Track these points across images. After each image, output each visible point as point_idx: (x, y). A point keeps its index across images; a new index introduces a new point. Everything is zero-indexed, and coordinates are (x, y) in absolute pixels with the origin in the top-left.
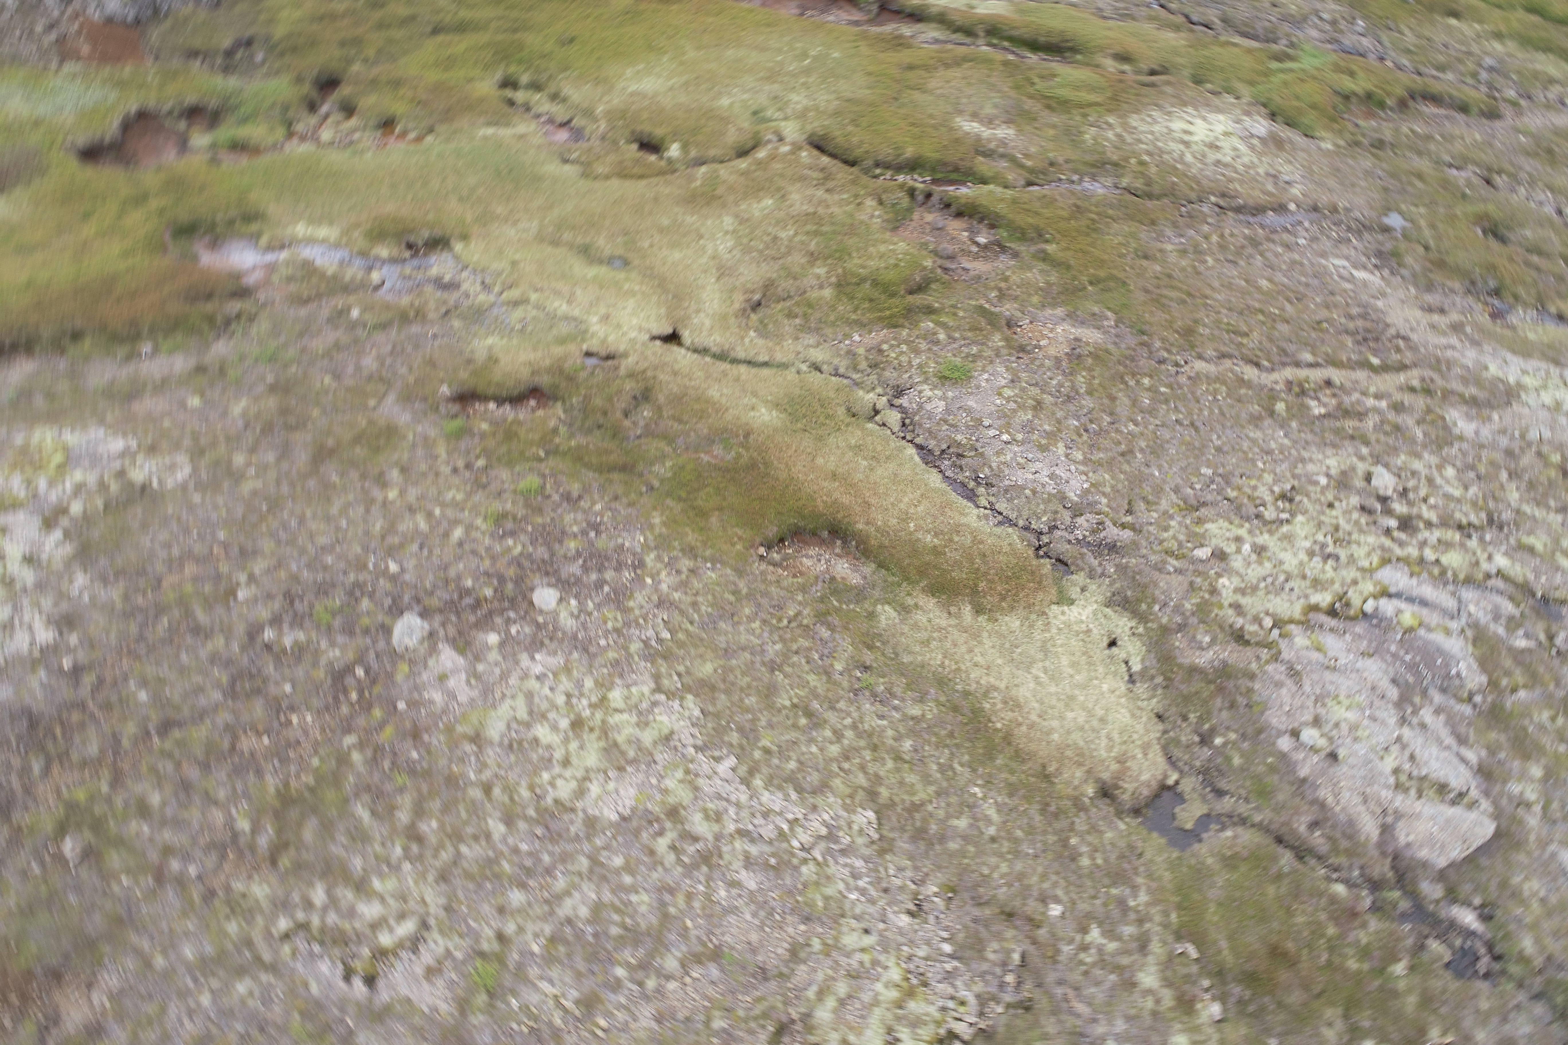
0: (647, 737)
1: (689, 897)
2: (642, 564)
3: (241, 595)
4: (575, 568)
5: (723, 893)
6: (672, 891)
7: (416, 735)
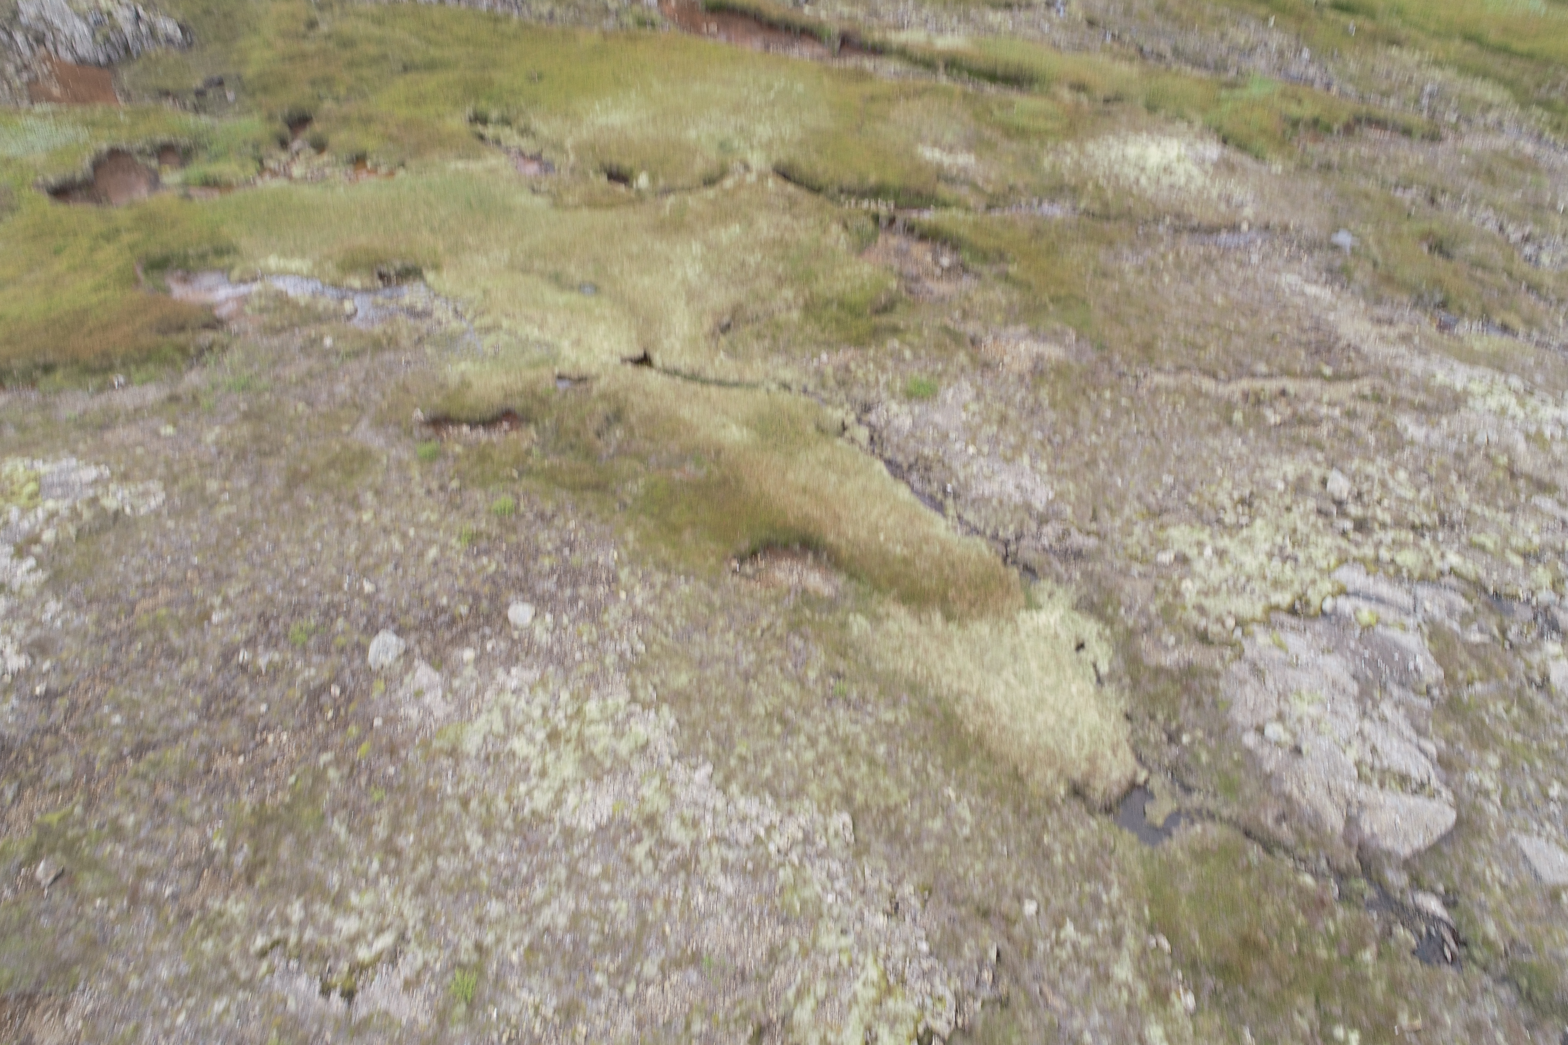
1: (667, 904)
2: (616, 579)
3: (215, 618)
4: (550, 585)
5: (701, 899)
6: (650, 898)
7: (392, 750)
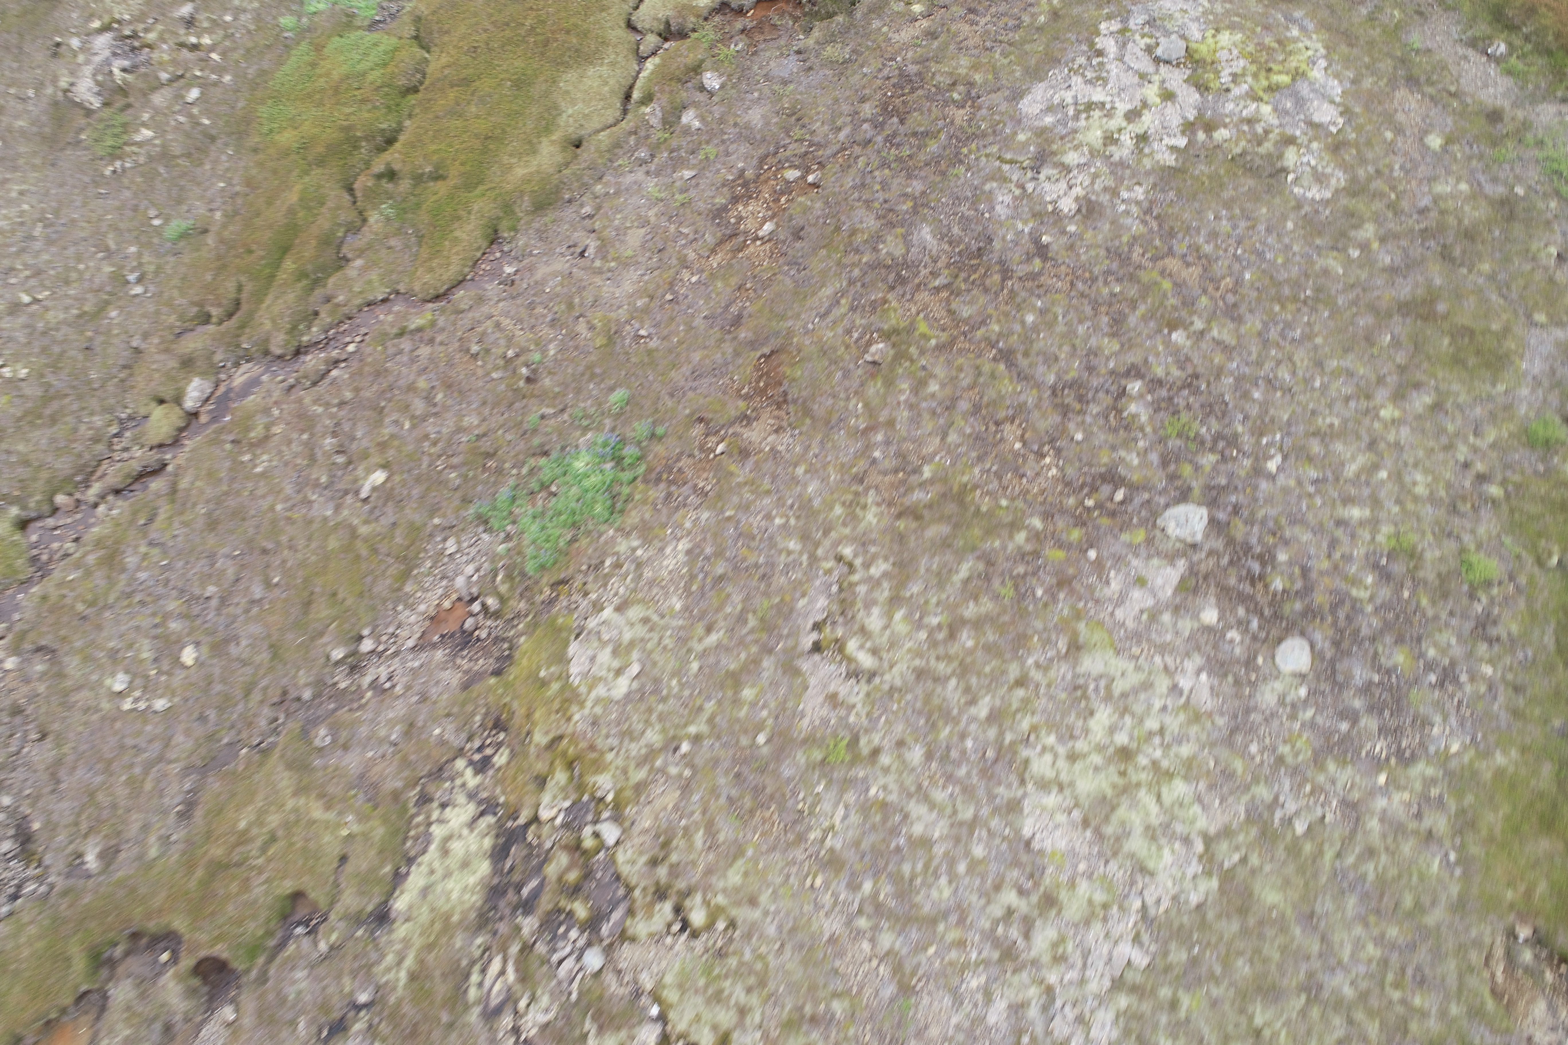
0: (1136, 844)
1: (961, 944)
5: (974, 984)
6: (961, 921)
